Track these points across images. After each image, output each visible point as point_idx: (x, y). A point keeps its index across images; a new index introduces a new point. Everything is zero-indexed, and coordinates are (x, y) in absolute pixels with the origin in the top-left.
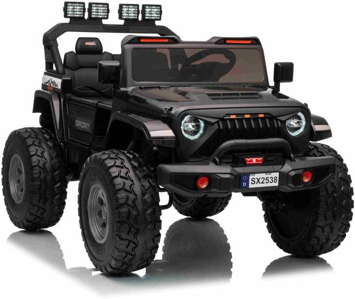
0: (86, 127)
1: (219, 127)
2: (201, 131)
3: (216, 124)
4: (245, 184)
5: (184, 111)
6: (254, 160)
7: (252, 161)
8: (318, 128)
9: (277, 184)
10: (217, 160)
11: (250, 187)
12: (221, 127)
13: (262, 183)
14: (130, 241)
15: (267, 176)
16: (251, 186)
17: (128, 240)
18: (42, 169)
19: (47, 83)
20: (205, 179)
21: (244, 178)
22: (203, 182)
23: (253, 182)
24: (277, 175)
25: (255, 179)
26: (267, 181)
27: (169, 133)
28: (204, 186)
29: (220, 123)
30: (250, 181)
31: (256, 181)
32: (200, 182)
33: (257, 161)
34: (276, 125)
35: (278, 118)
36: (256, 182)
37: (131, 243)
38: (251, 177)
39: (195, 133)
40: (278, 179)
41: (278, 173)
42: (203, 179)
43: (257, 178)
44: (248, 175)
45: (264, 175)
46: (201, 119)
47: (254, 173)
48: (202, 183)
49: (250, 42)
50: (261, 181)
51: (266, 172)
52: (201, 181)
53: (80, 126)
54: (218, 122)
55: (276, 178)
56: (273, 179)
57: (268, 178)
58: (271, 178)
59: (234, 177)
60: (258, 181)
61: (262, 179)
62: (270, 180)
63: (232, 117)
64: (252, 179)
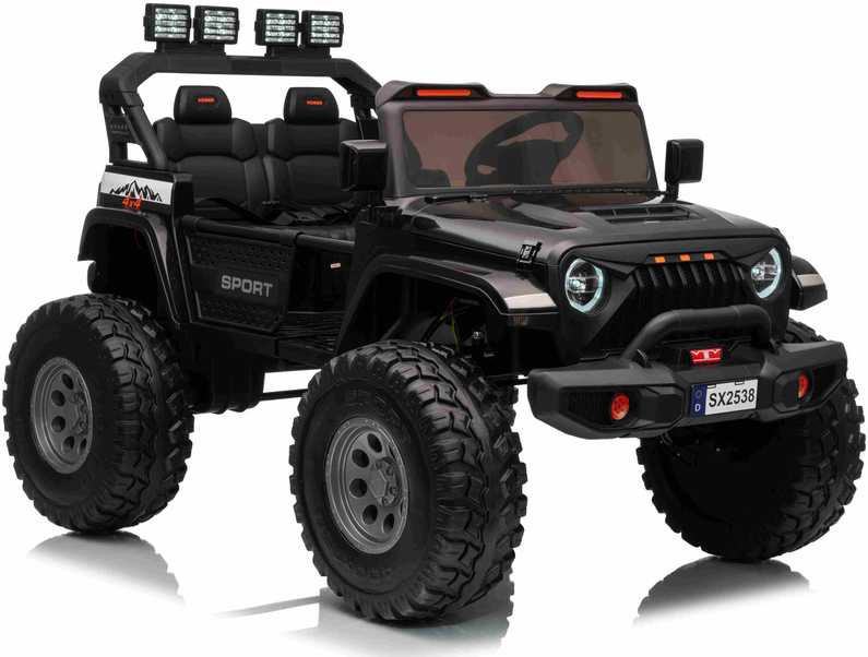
0: (260, 290)
1: (637, 283)
2: (598, 295)
3: (631, 278)
4: (698, 407)
5: (568, 251)
6: (706, 354)
7: (701, 356)
8: (804, 280)
9: (753, 405)
10: (643, 356)
11: (707, 413)
12: (641, 284)
13: (728, 403)
14: (468, 544)
15: (738, 387)
16: (709, 411)
17: (462, 541)
18: (144, 390)
19: (118, 192)
20: (624, 398)
21: (697, 394)
22: (619, 406)
23: (713, 403)
24: (753, 384)
25: (715, 395)
26: (737, 399)
27: (542, 300)
28: (621, 415)
29: (637, 274)
30: (708, 401)
31: (718, 399)
32: (613, 407)
33: (711, 355)
34: (736, 278)
35: (739, 261)
36: (718, 402)
37: (470, 549)
38: (710, 391)
39: (586, 298)
40: (755, 395)
41: (756, 381)
42: (621, 400)
43: (720, 394)
44: (703, 387)
45: (730, 387)
46: (600, 266)
47: (715, 382)
48: (618, 409)
49: (619, 95)
50: (726, 399)
51: (735, 380)
52: (616, 403)
53: (240, 289)
54: (633, 273)
55: (751, 392)
56: (748, 395)
57: (739, 391)
58: (744, 393)
59: (682, 392)
60: (722, 399)
61: (728, 394)
62: (742, 396)
63: (658, 260)
64: (711, 395)
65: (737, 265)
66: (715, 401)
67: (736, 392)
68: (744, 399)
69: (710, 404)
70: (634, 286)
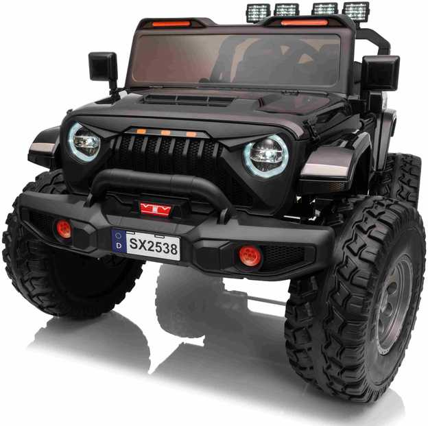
1: (115, 145)
3: (113, 141)
4: (119, 246)
6: (155, 209)
7: (151, 209)
9: (177, 258)
10: (90, 197)
11: (128, 252)
12: (117, 146)
13: (149, 250)
15: (159, 240)
16: (130, 250)
21: (117, 235)
22: (65, 229)
23: (134, 246)
24: (176, 241)
25: (136, 241)
26: (159, 249)
28: (67, 235)
29: (120, 139)
30: (128, 243)
32: (60, 228)
33: (160, 210)
34: (215, 154)
35: (223, 142)
36: (139, 246)
38: (129, 236)
40: (178, 249)
41: (179, 239)
42: (65, 224)
43: (140, 240)
44: (124, 231)
47: (134, 230)
50: (147, 246)
51: (156, 233)
52: (61, 226)
55: (174, 246)
56: (170, 248)
57: (160, 243)
58: (166, 246)
59: (94, 230)
60: (143, 245)
61: (149, 242)
62: (164, 248)
63: (140, 132)
64: (131, 240)
65: (221, 146)
66: (136, 245)
67: (157, 243)
68: (166, 251)
69: (131, 246)
70: (111, 147)
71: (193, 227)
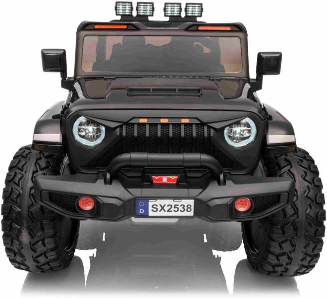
3: (118, 129)
4: (142, 211)
6: (165, 179)
7: (161, 180)
9: (191, 214)
10: (108, 176)
11: (149, 215)
12: (124, 134)
13: (168, 211)
15: (176, 203)
16: (151, 214)
20: (90, 199)
21: (141, 203)
22: (86, 203)
23: (155, 210)
24: (191, 202)
25: (157, 206)
26: (176, 209)
27: (55, 137)
28: (89, 208)
29: (124, 127)
30: (150, 208)
31: (160, 208)
32: (82, 203)
35: (211, 125)
36: (159, 210)
38: (151, 203)
40: (192, 208)
41: (193, 201)
42: (86, 200)
43: (161, 205)
45: (171, 202)
47: (156, 198)
50: (166, 208)
51: (174, 198)
52: (83, 201)
55: (189, 206)
56: (186, 208)
57: (178, 205)
58: (183, 206)
59: (122, 202)
60: (162, 208)
61: (168, 206)
62: (181, 208)
63: (142, 121)
64: (153, 205)
65: (209, 127)
66: (157, 209)
67: (175, 205)
68: (183, 210)
69: (152, 210)
70: (118, 134)
71: (201, 190)
